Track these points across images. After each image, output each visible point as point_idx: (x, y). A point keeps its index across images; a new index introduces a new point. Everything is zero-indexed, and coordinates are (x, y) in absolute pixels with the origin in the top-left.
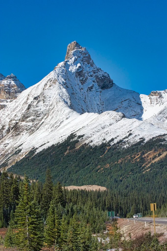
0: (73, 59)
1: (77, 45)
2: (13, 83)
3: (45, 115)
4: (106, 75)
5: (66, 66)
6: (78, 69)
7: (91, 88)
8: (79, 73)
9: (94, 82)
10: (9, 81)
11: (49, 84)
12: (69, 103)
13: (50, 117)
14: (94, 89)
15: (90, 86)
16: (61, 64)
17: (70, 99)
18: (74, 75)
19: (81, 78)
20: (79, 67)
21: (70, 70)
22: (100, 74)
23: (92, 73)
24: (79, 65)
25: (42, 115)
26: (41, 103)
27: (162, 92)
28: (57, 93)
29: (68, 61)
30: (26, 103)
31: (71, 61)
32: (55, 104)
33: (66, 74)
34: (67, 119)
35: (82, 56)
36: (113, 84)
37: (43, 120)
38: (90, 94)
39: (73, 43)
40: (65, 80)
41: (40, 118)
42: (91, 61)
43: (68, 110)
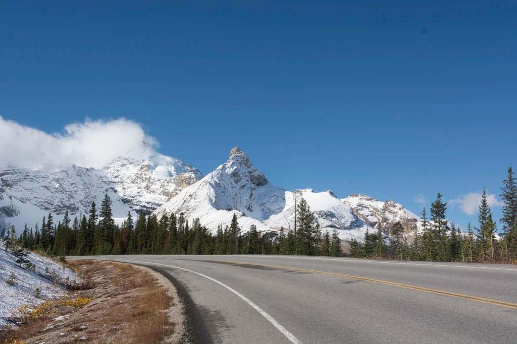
0: (231, 162)
1: (238, 150)
2: (193, 175)
3: (193, 210)
4: (261, 174)
5: (224, 168)
6: (234, 171)
7: (244, 186)
8: (234, 174)
9: (247, 181)
10: (190, 174)
11: (202, 185)
12: (214, 201)
13: (196, 212)
14: (246, 187)
15: (242, 185)
16: (221, 167)
17: (216, 198)
18: (230, 176)
19: (236, 178)
20: (236, 169)
21: (226, 172)
22: (256, 174)
23: (247, 174)
24: (235, 167)
25: (191, 210)
26: (193, 200)
27: (303, 190)
28: (206, 192)
29: (227, 164)
30: (183, 199)
31: (229, 164)
32: (202, 201)
33: (222, 175)
34: (207, 214)
35: (240, 160)
36: (267, 181)
37: (191, 214)
38: (242, 191)
39: (235, 148)
40: (219, 181)
41: (190, 211)
42: (249, 163)
43: (210, 206)
